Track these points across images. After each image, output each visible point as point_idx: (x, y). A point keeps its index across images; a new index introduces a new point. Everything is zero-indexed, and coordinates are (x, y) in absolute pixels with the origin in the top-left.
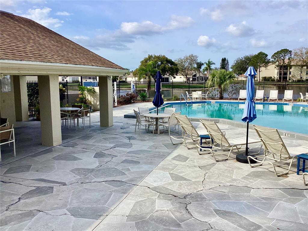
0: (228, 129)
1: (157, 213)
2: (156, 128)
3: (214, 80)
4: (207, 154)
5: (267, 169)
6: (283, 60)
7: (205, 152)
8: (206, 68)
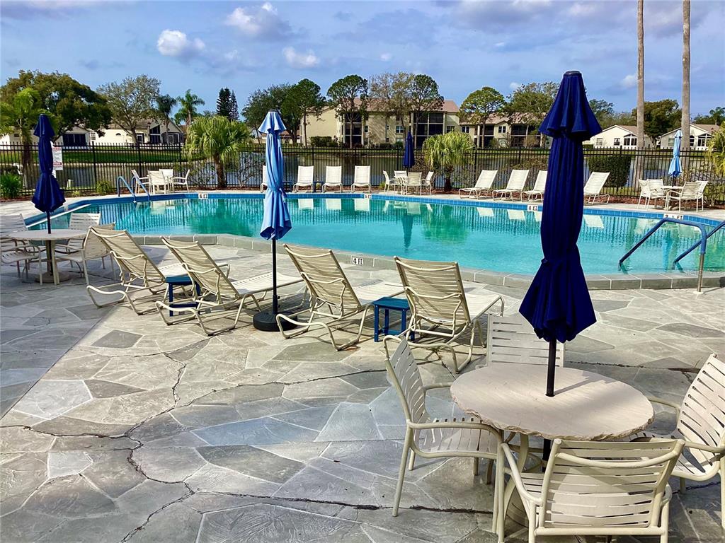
0: (238, 258)
1: (50, 487)
2: (48, 269)
3: (203, 142)
4: (185, 320)
5: (318, 338)
6: (352, 100)
7: (182, 318)
8: (184, 111)
